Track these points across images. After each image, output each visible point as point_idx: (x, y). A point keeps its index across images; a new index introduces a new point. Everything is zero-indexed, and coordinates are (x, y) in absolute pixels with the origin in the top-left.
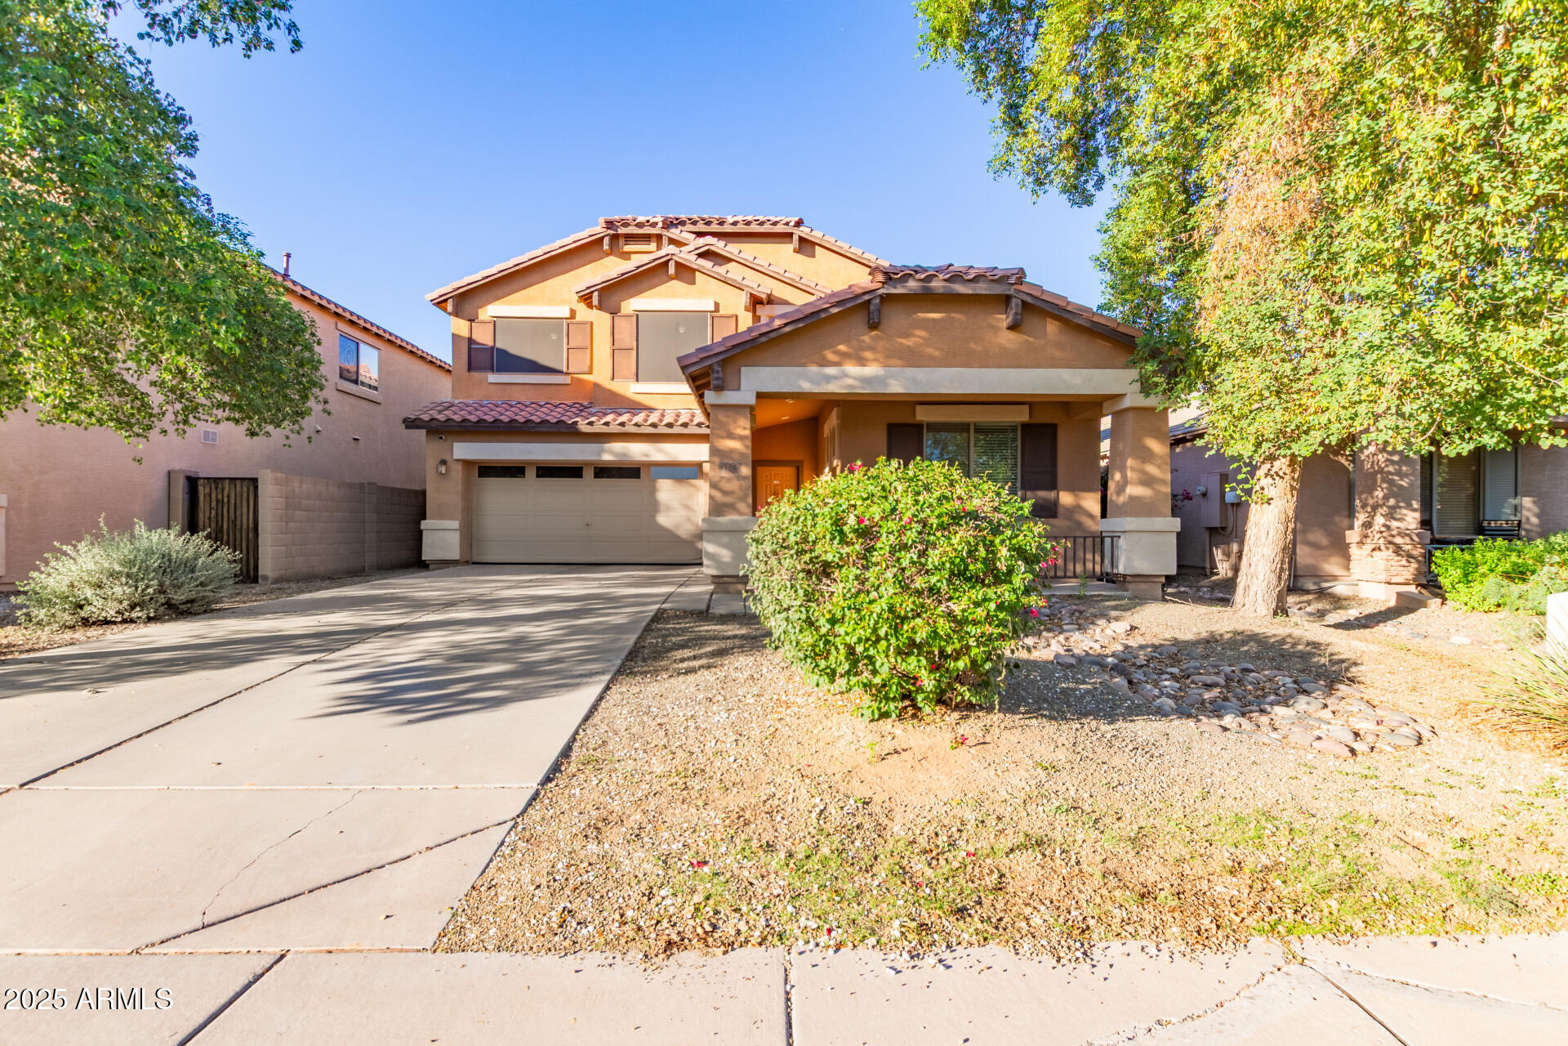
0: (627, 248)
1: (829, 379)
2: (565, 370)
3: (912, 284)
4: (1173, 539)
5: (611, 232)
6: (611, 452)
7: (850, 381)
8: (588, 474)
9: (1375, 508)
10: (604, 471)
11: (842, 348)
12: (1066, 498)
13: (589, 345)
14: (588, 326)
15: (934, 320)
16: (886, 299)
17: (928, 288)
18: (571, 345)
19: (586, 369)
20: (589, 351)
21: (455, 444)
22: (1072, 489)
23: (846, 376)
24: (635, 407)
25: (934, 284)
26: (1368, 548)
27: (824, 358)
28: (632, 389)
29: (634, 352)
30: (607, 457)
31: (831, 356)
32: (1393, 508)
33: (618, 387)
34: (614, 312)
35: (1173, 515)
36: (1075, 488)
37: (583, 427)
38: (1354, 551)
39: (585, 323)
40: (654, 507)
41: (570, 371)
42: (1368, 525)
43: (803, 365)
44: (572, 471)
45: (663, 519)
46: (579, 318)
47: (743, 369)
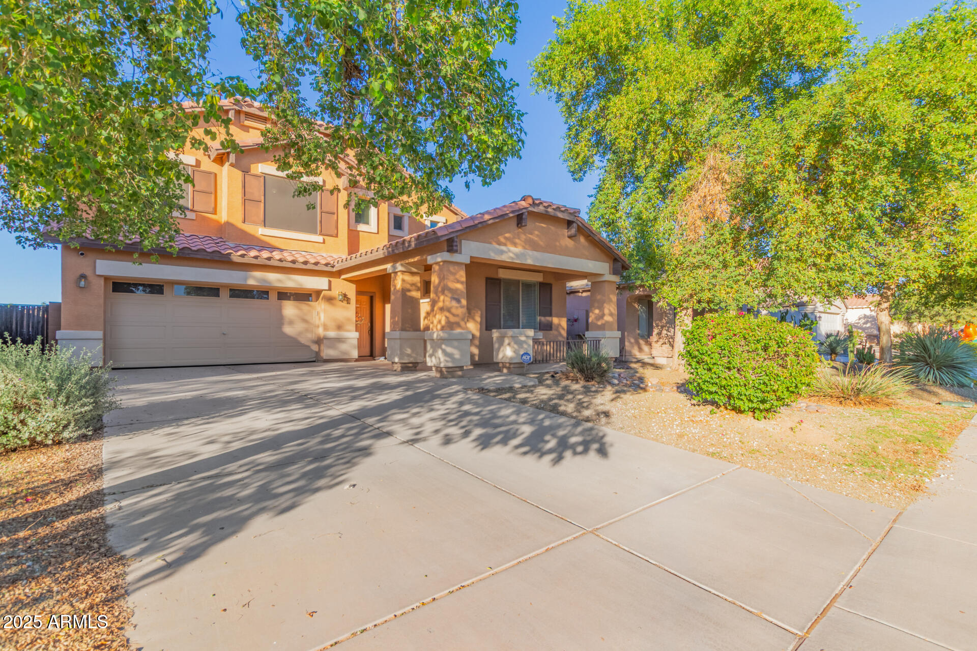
0: (247, 123)
1: (502, 252)
2: (190, 206)
3: (541, 208)
4: (618, 340)
5: (237, 108)
6: (255, 278)
7: (511, 255)
8: (225, 294)
9: (662, 327)
10: (241, 293)
11: (507, 235)
12: (555, 320)
13: (213, 191)
14: (213, 176)
15: (542, 227)
16: (531, 213)
17: (547, 211)
18: (196, 188)
19: (211, 210)
20: (213, 196)
21: (98, 261)
22: (557, 316)
23: (509, 251)
24: (264, 246)
25: (549, 210)
26: (660, 343)
27: (499, 240)
28: (261, 232)
29: (262, 205)
30: (251, 282)
31: (502, 239)
32: (669, 327)
33: (249, 228)
34: (246, 171)
35: (618, 330)
36: (559, 316)
37: (236, 257)
38: (653, 344)
39: (210, 173)
40: (280, 320)
41: (195, 209)
42: (659, 334)
43: (490, 243)
44: (212, 291)
45: (288, 330)
46: (203, 168)
47: (463, 241)
